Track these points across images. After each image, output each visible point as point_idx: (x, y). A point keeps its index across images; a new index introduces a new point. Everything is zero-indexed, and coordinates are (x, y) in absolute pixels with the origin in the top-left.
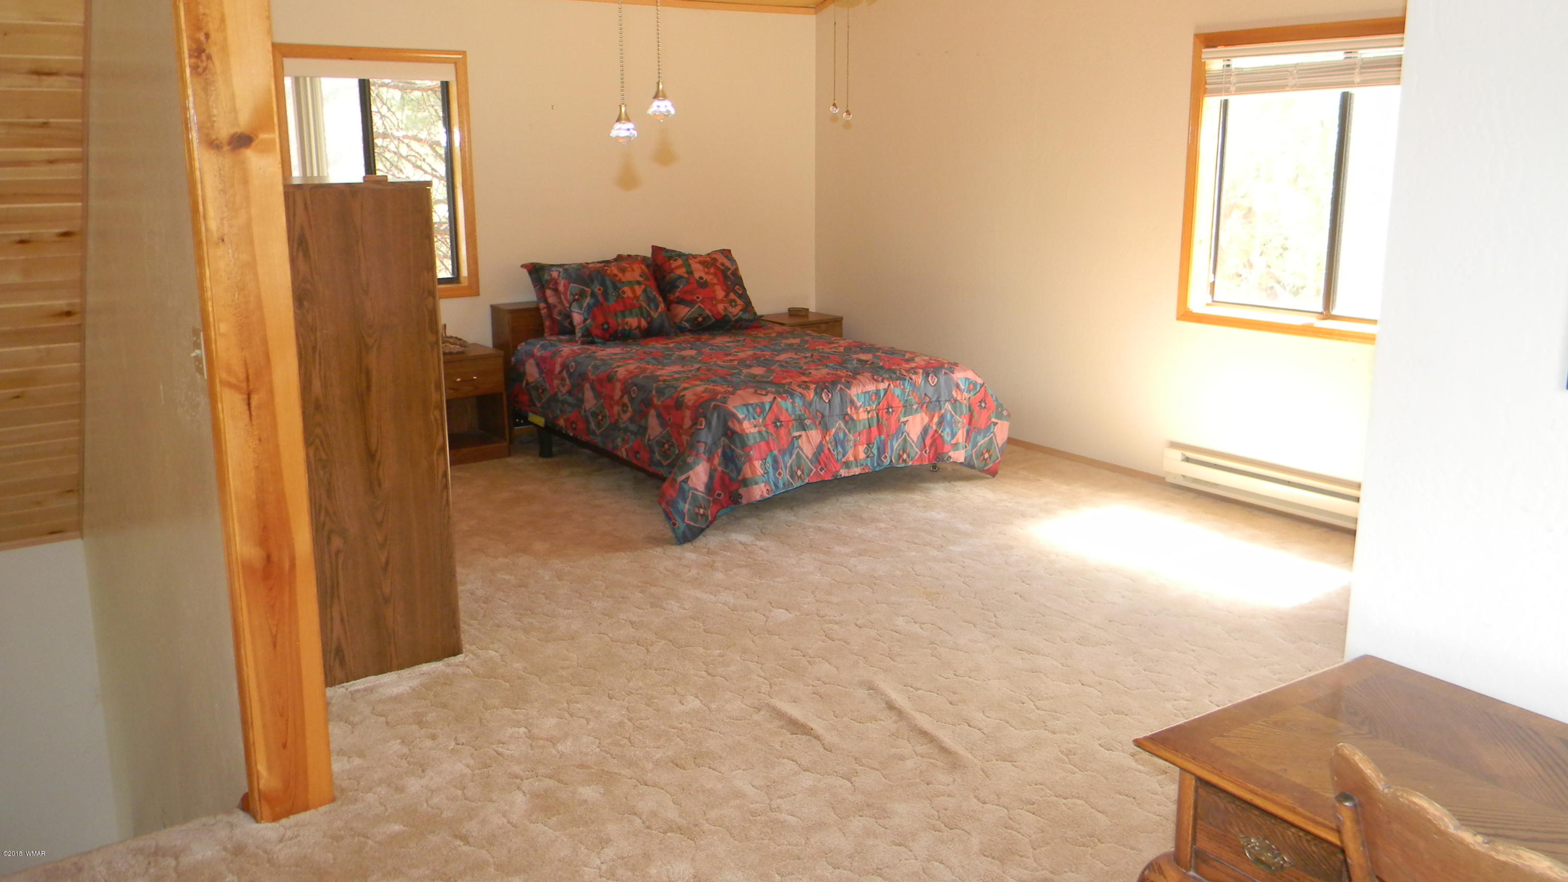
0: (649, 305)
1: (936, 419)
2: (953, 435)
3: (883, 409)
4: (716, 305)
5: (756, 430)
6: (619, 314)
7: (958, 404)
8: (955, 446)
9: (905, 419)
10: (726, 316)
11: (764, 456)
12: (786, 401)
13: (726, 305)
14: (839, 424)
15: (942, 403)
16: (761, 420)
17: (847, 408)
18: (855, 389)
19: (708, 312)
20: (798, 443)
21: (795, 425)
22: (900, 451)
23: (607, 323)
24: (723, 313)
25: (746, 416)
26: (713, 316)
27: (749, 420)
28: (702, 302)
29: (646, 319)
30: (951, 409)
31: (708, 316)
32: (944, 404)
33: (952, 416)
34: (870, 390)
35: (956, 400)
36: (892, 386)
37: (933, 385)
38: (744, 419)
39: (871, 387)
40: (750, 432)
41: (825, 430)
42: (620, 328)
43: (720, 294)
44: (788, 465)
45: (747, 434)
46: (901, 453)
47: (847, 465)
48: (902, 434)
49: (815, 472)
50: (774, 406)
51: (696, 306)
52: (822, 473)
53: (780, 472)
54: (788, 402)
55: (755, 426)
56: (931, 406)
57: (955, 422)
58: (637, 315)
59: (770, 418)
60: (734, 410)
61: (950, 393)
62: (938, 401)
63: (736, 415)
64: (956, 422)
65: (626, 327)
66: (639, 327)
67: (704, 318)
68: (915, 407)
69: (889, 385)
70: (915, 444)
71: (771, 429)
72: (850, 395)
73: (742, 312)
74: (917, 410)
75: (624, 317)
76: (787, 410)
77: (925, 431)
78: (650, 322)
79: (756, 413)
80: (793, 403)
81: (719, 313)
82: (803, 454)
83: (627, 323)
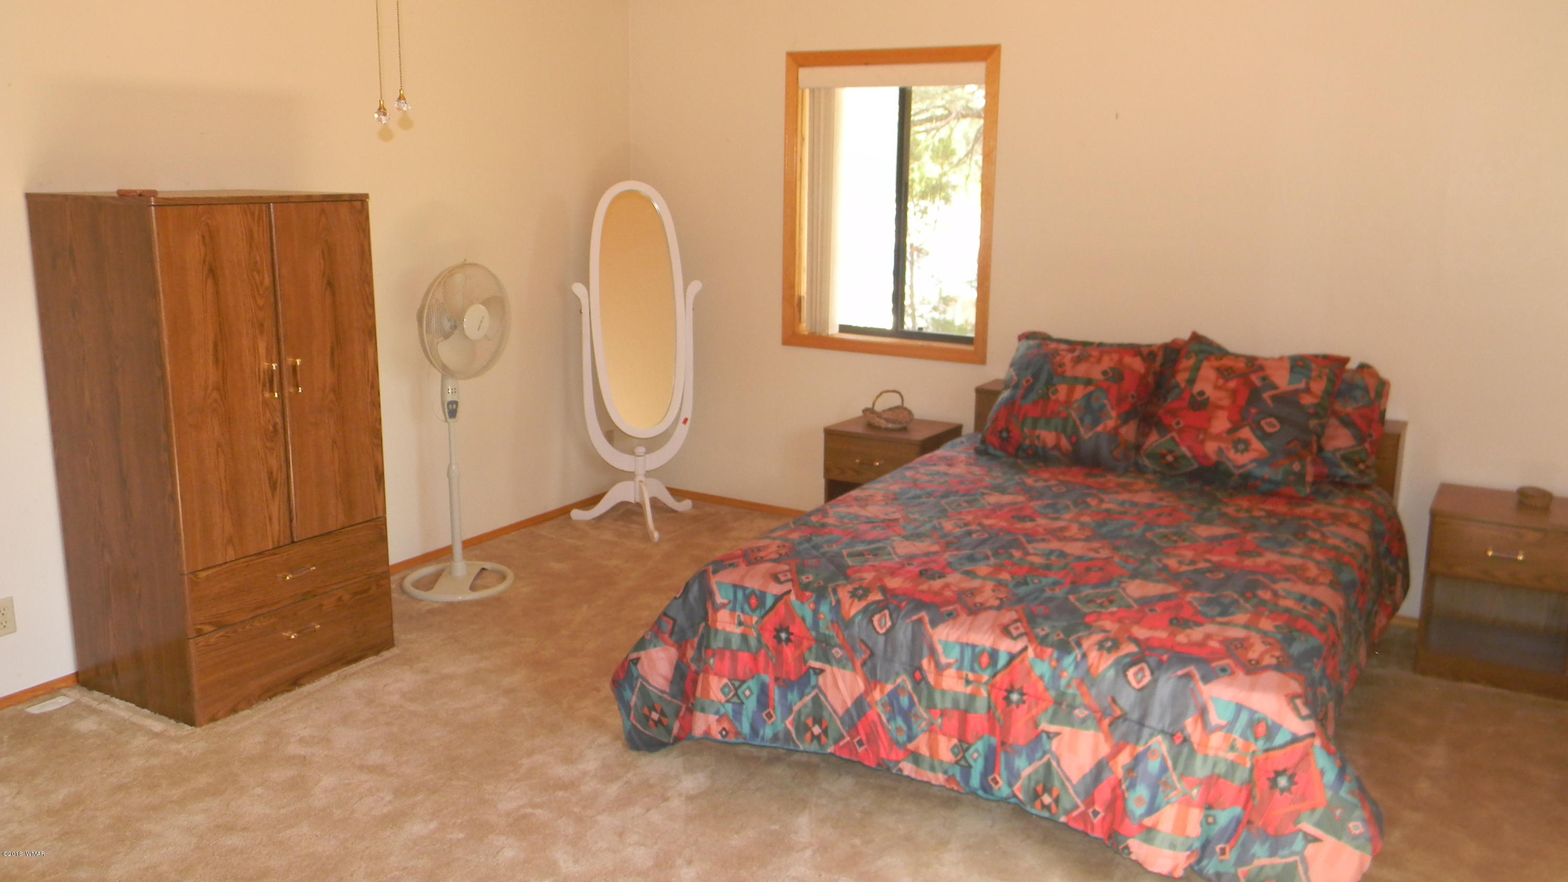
0: (1082, 420)
1: (1124, 758)
2: (1152, 809)
3: (1000, 689)
4: (1202, 442)
5: (738, 630)
6: (1029, 421)
7: (1186, 750)
8: (1149, 833)
9: (1053, 728)
10: (1218, 464)
11: (740, 675)
12: (803, 603)
13: (1223, 445)
14: (903, 680)
15: (1146, 732)
16: (755, 619)
17: (921, 658)
18: (946, 631)
19: (1184, 450)
20: (817, 681)
21: (814, 650)
22: (1037, 783)
23: (1008, 430)
24: (1214, 457)
25: (730, 602)
26: (1195, 457)
27: (733, 610)
28: (1180, 432)
29: (1069, 439)
30: (1166, 754)
31: (1184, 457)
32: (1152, 736)
33: (1164, 769)
34: (976, 643)
35: (1186, 740)
36: (1030, 652)
37: (1137, 686)
38: (724, 606)
39: (984, 639)
40: (724, 630)
41: (872, 681)
42: (1027, 442)
43: (1221, 423)
44: (796, 708)
45: (716, 630)
46: (1039, 788)
47: (916, 758)
48: (1045, 753)
49: (848, 742)
50: (781, 604)
51: (1169, 436)
52: (860, 750)
53: (769, 713)
54: (806, 606)
55: (740, 624)
56: (1122, 727)
57: (1166, 784)
58: (1056, 430)
59: (772, 621)
60: (715, 587)
61: (1178, 719)
62: (1141, 723)
63: (714, 596)
64: (1168, 786)
65: (1037, 442)
66: (1057, 446)
67: (1176, 458)
68: (1080, 713)
69: (1025, 649)
70: (1073, 786)
71: (768, 638)
72: (931, 637)
73: (1254, 464)
74: (1084, 721)
75: (1035, 426)
76: (803, 619)
77: (1100, 769)
78: (1076, 442)
79: (750, 605)
80: (816, 612)
81: (1206, 456)
82: (826, 704)
83: (1038, 437)
